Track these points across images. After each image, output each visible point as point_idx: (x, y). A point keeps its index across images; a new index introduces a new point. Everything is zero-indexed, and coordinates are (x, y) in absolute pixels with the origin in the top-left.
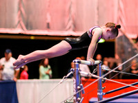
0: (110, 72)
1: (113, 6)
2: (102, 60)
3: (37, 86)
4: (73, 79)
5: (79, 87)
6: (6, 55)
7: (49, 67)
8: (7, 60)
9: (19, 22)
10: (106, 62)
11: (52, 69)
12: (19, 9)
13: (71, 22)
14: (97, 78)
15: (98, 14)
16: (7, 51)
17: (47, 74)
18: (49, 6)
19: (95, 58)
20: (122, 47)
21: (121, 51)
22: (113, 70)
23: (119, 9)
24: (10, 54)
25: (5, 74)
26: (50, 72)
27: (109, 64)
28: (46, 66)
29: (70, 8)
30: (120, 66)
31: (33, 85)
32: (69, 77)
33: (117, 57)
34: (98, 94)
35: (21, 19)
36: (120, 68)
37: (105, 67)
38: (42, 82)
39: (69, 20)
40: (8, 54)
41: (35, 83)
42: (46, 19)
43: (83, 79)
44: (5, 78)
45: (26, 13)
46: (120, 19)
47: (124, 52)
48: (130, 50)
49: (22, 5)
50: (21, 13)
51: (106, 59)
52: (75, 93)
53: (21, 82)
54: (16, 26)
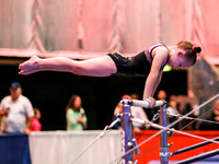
0: (181, 118)
1: (184, 12)
2: (168, 99)
3: (63, 141)
4: (121, 130)
5: (130, 144)
6: (12, 92)
7: (82, 111)
8: (15, 99)
9: (33, 38)
10: (173, 103)
11: (87, 114)
12: (34, 18)
13: (117, 38)
14: (159, 129)
15: (161, 25)
16: (14, 85)
17: (80, 123)
18: (81, 13)
19: (156, 97)
20: (200, 79)
21: (199, 85)
22: (185, 117)
23: (195, 17)
24: (19, 90)
25: (11, 123)
26: (84, 120)
27: (178, 106)
28: (77, 110)
29: (115, 15)
30: (196, 109)
31: (55, 140)
32: (114, 128)
33: (191, 94)
34: (162, 154)
35: (37, 33)
36: (197, 113)
37: (171, 112)
38: (71, 136)
39: (114, 35)
40: (15, 90)
41: (59, 137)
42: (77, 33)
43: (137, 130)
44: (10, 130)
45: (44, 23)
46: (195, 33)
47: (202, 87)
48: (211, 83)
49: (37, 11)
50: (37, 24)
51: (173, 97)
52: (124, 153)
53: (37, 136)
54: (29, 44)
